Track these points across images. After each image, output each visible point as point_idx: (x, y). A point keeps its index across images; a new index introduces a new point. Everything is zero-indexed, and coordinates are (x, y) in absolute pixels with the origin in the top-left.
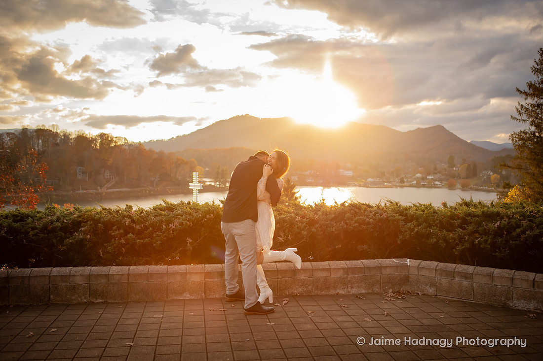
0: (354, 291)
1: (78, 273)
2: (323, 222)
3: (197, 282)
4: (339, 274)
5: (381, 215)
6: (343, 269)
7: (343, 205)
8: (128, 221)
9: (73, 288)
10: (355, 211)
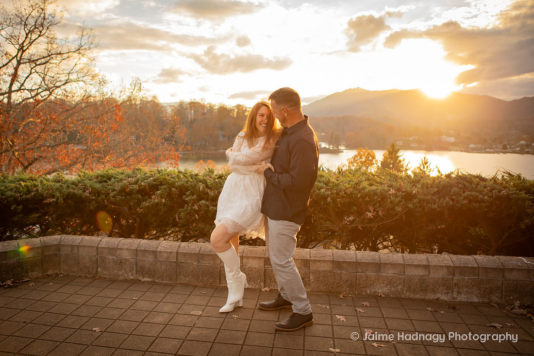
0: (462, 298)
1: (126, 247)
2: (422, 197)
3: (256, 268)
4: (441, 274)
5: (500, 192)
6: (448, 267)
7: (448, 176)
8: (201, 186)
9: (120, 262)
10: (464, 185)
